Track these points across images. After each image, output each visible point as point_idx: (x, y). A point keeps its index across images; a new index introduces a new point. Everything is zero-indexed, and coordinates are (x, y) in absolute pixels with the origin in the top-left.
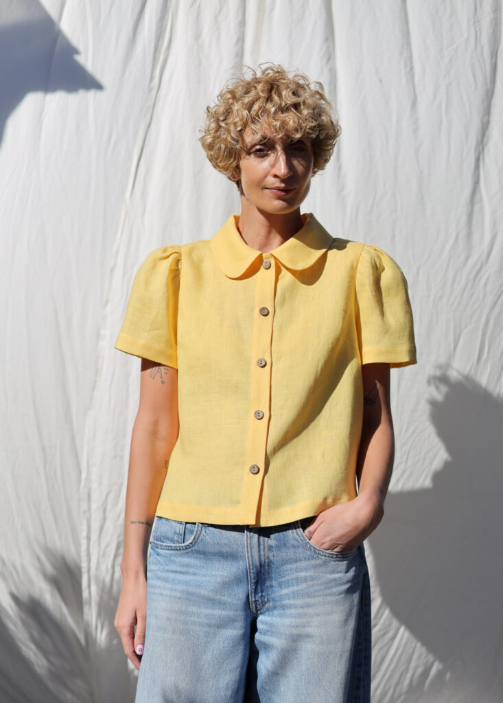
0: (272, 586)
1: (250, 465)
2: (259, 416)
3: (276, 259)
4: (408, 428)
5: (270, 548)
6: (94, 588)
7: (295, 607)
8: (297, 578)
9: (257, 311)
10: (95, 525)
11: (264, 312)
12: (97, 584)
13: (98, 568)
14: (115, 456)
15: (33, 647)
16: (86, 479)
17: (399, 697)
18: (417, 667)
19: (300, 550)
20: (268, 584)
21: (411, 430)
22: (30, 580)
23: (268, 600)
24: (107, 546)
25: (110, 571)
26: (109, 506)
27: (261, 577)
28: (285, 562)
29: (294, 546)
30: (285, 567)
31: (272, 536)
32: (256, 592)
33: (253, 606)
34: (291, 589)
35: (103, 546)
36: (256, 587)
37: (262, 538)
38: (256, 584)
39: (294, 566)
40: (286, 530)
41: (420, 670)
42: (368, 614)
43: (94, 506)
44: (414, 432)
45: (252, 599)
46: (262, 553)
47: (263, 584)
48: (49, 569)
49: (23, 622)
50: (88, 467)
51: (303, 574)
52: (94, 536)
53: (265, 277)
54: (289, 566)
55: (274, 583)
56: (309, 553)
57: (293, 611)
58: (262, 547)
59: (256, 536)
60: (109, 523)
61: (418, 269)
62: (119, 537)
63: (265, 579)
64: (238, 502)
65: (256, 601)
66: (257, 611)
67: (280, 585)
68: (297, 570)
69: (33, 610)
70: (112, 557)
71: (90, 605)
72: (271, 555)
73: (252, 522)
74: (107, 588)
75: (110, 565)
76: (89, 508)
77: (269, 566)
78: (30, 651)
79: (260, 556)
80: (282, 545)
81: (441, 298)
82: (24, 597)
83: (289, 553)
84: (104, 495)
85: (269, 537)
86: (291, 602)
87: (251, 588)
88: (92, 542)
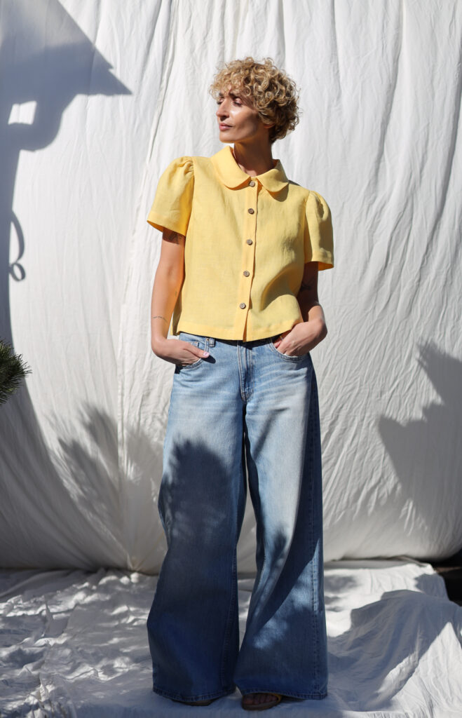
0: (255, 382)
1: (240, 303)
2: (246, 274)
3: (259, 182)
4: (340, 309)
5: (253, 357)
6: (125, 431)
7: (271, 392)
8: (271, 375)
9: (246, 211)
10: (127, 385)
11: (251, 211)
12: (127, 429)
13: (128, 417)
14: (141, 334)
15: (72, 481)
16: (121, 351)
17: (340, 512)
18: (352, 488)
19: (272, 356)
20: (252, 381)
21: (342, 311)
22: (73, 429)
23: (253, 391)
24: (135, 399)
25: (138, 418)
26: (137, 370)
27: (248, 376)
28: (262, 366)
29: (268, 354)
30: (263, 369)
31: (254, 349)
32: (245, 387)
33: (243, 396)
34: (268, 382)
35: (133, 399)
36: (245, 384)
37: (248, 350)
38: (245, 381)
39: (268, 367)
40: (263, 345)
41: (354, 491)
42: (316, 397)
43: (127, 371)
44: (344, 313)
45: (242, 391)
46: (248, 360)
47: (249, 381)
48: (87, 419)
49: (66, 460)
50: (123, 343)
51: (274, 372)
52: (126, 393)
53: (250, 191)
54: (265, 368)
55: (256, 380)
56: (277, 358)
57: (271, 396)
58: (248, 356)
59: (245, 349)
60: (137, 383)
61: (344, 203)
62: (143, 392)
63: (250, 378)
64: (232, 326)
65: (245, 393)
66: (246, 399)
67: (260, 381)
68: (270, 370)
69: (74, 450)
70: (139, 407)
71: (123, 445)
72: (254, 361)
73: (241, 338)
74: (135, 431)
75: (137, 413)
76: (123, 373)
77: (252, 368)
78: (69, 484)
79: (247, 362)
80: (261, 354)
81: (359, 222)
82: (68, 442)
83: (265, 359)
84: (134, 362)
85: (251, 349)
86: (268, 390)
87: (242, 383)
88: (125, 397)
